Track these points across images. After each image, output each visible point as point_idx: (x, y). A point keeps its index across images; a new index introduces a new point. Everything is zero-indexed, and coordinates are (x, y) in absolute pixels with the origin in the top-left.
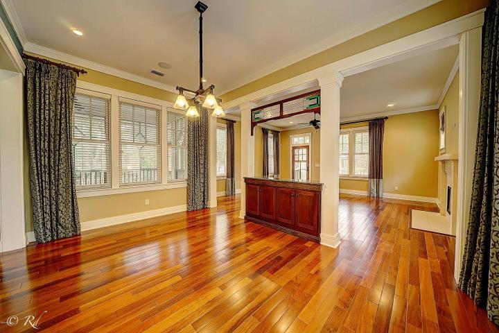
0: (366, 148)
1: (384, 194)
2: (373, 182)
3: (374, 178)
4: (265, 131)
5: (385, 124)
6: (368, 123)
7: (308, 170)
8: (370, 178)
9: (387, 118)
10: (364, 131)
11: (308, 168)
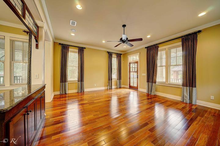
0: (180, 61)
1: (198, 101)
2: (186, 90)
3: (187, 86)
4: (110, 54)
5: (198, 38)
6: (181, 40)
7: (138, 78)
8: (183, 85)
9: (199, 31)
10: (178, 46)
11: (138, 76)
